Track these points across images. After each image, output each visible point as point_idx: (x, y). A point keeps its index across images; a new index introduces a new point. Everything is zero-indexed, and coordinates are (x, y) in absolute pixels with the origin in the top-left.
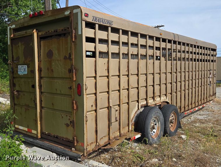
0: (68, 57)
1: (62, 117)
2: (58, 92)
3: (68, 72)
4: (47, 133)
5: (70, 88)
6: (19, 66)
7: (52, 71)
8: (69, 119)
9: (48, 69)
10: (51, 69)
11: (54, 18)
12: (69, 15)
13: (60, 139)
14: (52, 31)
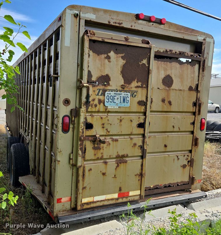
0: (194, 88)
1: (178, 159)
2: (176, 129)
3: (192, 105)
4: (152, 187)
5: (193, 123)
6: (107, 92)
7: (170, 103)
8: (187, 159)
9: (163, 101)
10: (169, 100)
11: (182, 37)
12: (202, 41)
13: (174, 186)
14: (176, 52)
